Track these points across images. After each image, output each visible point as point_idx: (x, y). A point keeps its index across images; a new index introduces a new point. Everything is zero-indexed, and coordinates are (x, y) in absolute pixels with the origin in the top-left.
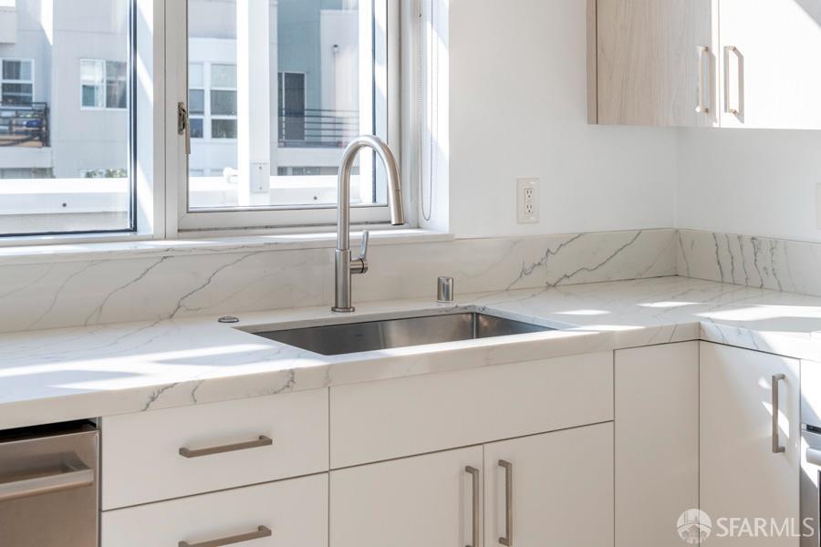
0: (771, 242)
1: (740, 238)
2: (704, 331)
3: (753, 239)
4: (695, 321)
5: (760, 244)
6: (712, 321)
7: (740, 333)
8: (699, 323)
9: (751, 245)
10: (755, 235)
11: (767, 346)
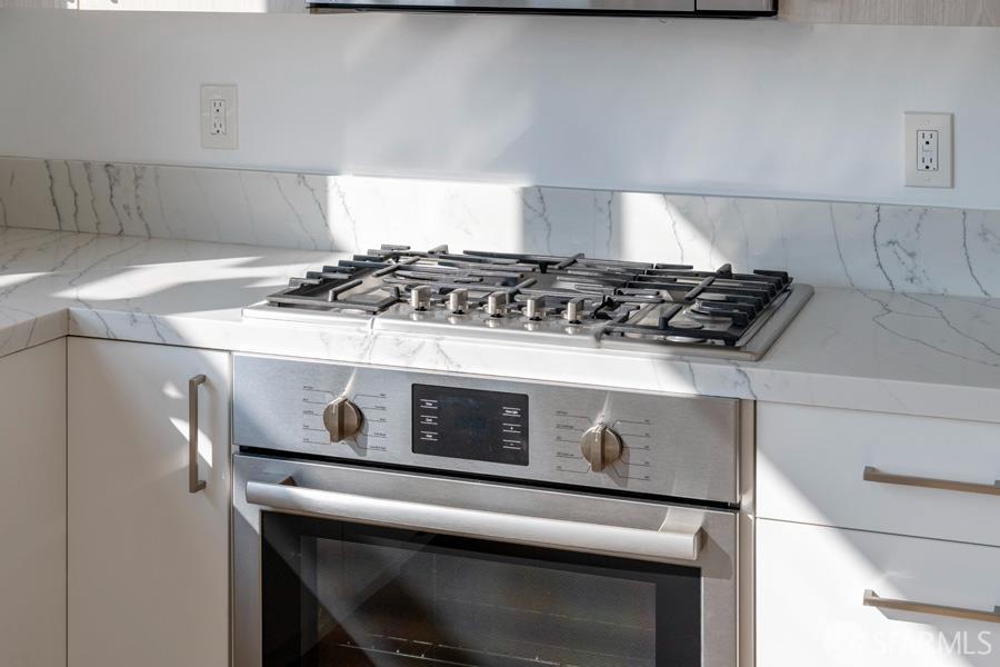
0: (135, 169)
1: (87, 165)
2: (74, 321)
3: (107, 165)
4: (61, 307)
5: (118, 173)
6: (87, 303)
7: (135, 321)
8: (68, 310)
9: (104, 174)
10: (108, 160)
11: (178, 336)
